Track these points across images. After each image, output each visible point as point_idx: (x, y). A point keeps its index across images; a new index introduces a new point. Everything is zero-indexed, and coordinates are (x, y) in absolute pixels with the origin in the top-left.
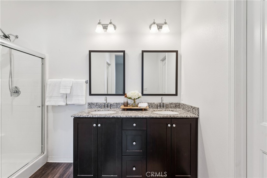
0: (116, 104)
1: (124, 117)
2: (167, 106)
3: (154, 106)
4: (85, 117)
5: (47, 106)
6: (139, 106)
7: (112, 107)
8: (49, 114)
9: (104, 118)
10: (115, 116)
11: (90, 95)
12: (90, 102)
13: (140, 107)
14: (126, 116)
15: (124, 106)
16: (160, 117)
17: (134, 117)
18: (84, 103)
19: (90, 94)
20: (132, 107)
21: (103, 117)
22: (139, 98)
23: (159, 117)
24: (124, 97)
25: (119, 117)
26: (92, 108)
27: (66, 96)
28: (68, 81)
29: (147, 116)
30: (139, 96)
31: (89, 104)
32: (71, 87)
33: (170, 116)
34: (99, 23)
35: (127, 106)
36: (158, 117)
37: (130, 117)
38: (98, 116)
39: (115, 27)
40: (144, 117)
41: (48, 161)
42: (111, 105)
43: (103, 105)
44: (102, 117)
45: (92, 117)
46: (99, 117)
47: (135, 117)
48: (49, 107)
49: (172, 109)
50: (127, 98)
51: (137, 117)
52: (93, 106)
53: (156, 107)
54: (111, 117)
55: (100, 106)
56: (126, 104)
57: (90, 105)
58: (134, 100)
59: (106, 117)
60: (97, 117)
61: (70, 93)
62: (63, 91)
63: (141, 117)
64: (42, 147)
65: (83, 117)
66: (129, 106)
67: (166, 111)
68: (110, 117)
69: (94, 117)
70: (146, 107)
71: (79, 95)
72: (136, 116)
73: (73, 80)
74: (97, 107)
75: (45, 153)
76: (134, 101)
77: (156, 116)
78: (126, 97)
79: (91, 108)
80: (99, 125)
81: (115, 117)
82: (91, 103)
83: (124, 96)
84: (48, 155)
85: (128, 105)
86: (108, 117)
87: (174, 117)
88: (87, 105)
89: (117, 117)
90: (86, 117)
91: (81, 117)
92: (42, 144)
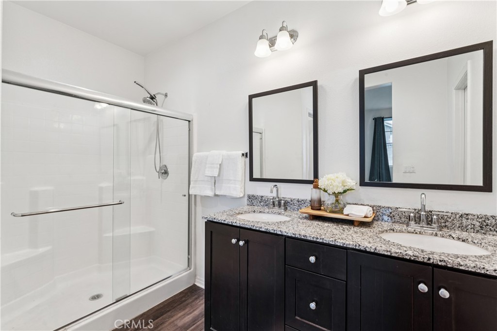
0: (299, 202)
1: (289, 235)
2: (446, 221)
3: (397, 218)
4: (220, 222)
5: (195, 196)
6: (346, 211)
7: (289, 208)
8: (197, 208)
9: (250, 229)
10: (271, 229)
11: (250, 180)
12: (251, 193)
13: (348, 215)
14: (294, 234)
15: (312, 209)
16: (389, 254)
17: (312, 239)
18: (242, 195)
19: (252, 179)
20: (330, 212)
21: (249, 227)
22: (345, 191)
23: (386, 253)
24: (312, 187)
25: (279, 233)
26: (254, 205)
27: (215, 181)
28: (217, 154)
29: (347, 242)
30: (347, 188)
31: (249, 197)
32: (220, 165)
33: (429, 259)
34: (261, 37)
35: (320, 209)
36: (381, 252)
37: (302, 237)
38: (241, 223)
39: (293, 35)
40: (339, 244)
41: (195, 283)
42: (286, 203)
43: (272, 200)
44: (247, 227)
45: (230, 223)
46: (242, 226)
47: (315, 240)
48: (197, 197)
49: (464, 235)
50: (318, 190)
51: (321, 241)
52: (255, 202)
53: (403, 219)
54: (263, 230)
55: (267, 203)
56: (318, 204)
57: (250, 200)
58: (337, 195)
59: (254, 228)
60: (239, 225)
61: (219, 175)
62: (208, 173)
63: (331, 243)
64: (189, 259)
65: (218, 221)
66: (323, 210)
67: (436, 235)
68: (260, 229)
69: (234, 224)
70: (365, 217)
71: (231, 180)
72: (317, 238)
73: (224, 152)
74: (262, 204)
75: (192, 269)
76: (335, 199)
77: (376, 249)
78: (316, 187)
79: (252, 205)
80: (241, 243)
81: (271, 231)
82: (253, 196)
83: (312, 185)
84: (196, 272)
85: (321, 206)
86: (258, 229)
87: (443, 264)
88: (246, 198)
89: (275, 232)
90: (222, 222)
91: (215, 220)
92: (189, 254)
